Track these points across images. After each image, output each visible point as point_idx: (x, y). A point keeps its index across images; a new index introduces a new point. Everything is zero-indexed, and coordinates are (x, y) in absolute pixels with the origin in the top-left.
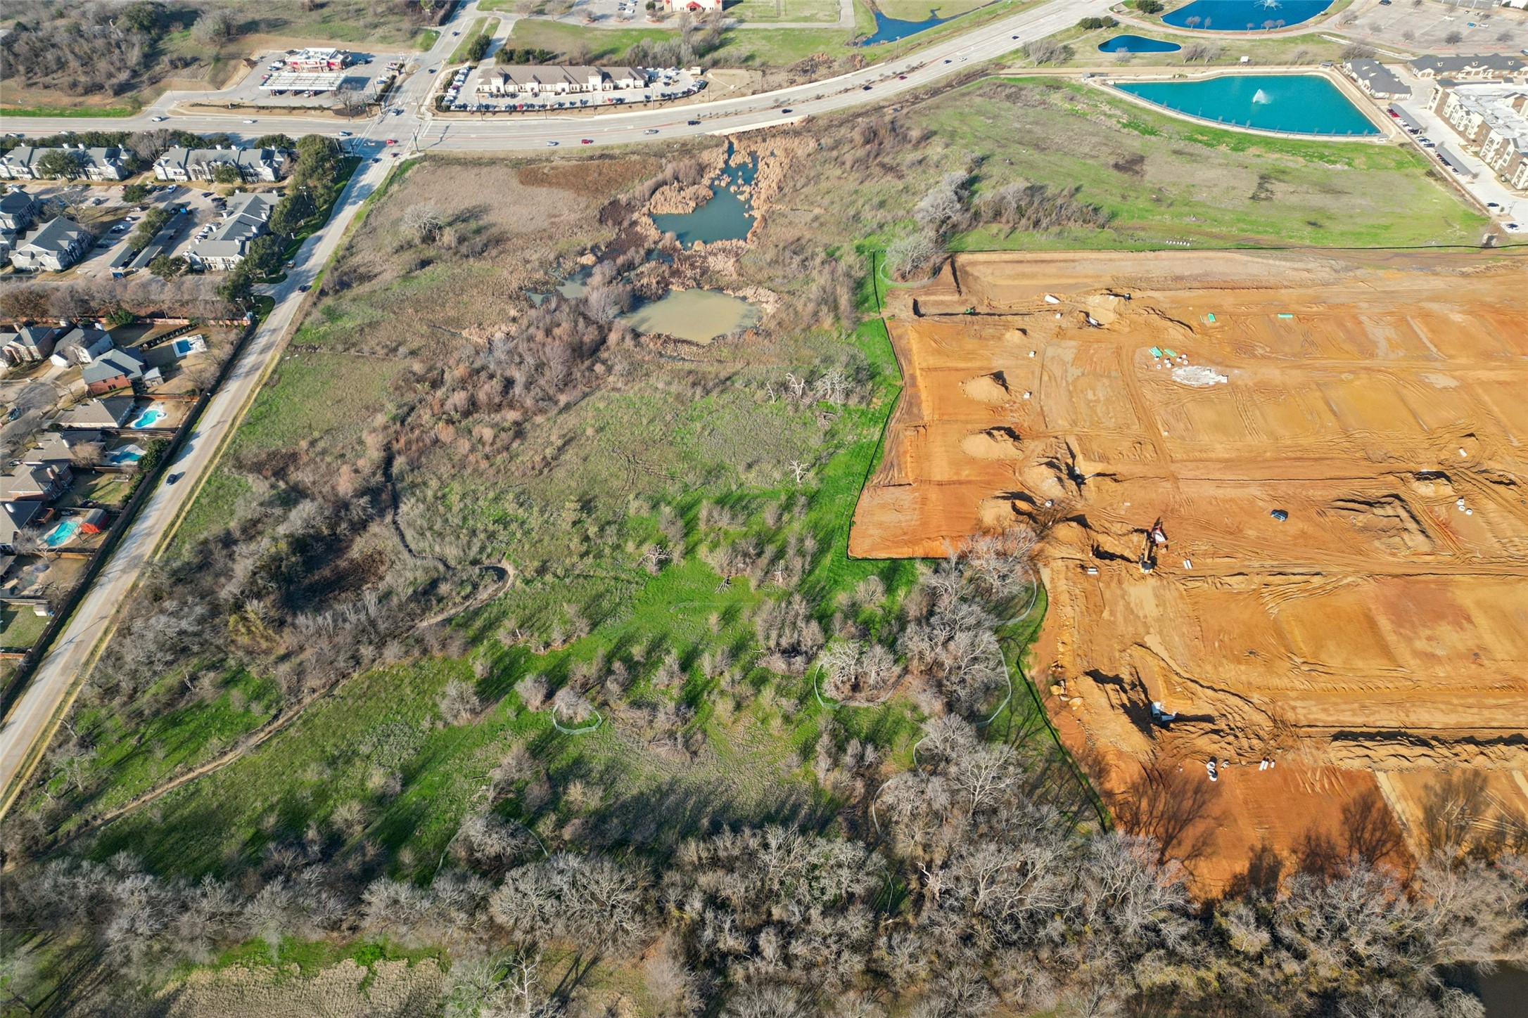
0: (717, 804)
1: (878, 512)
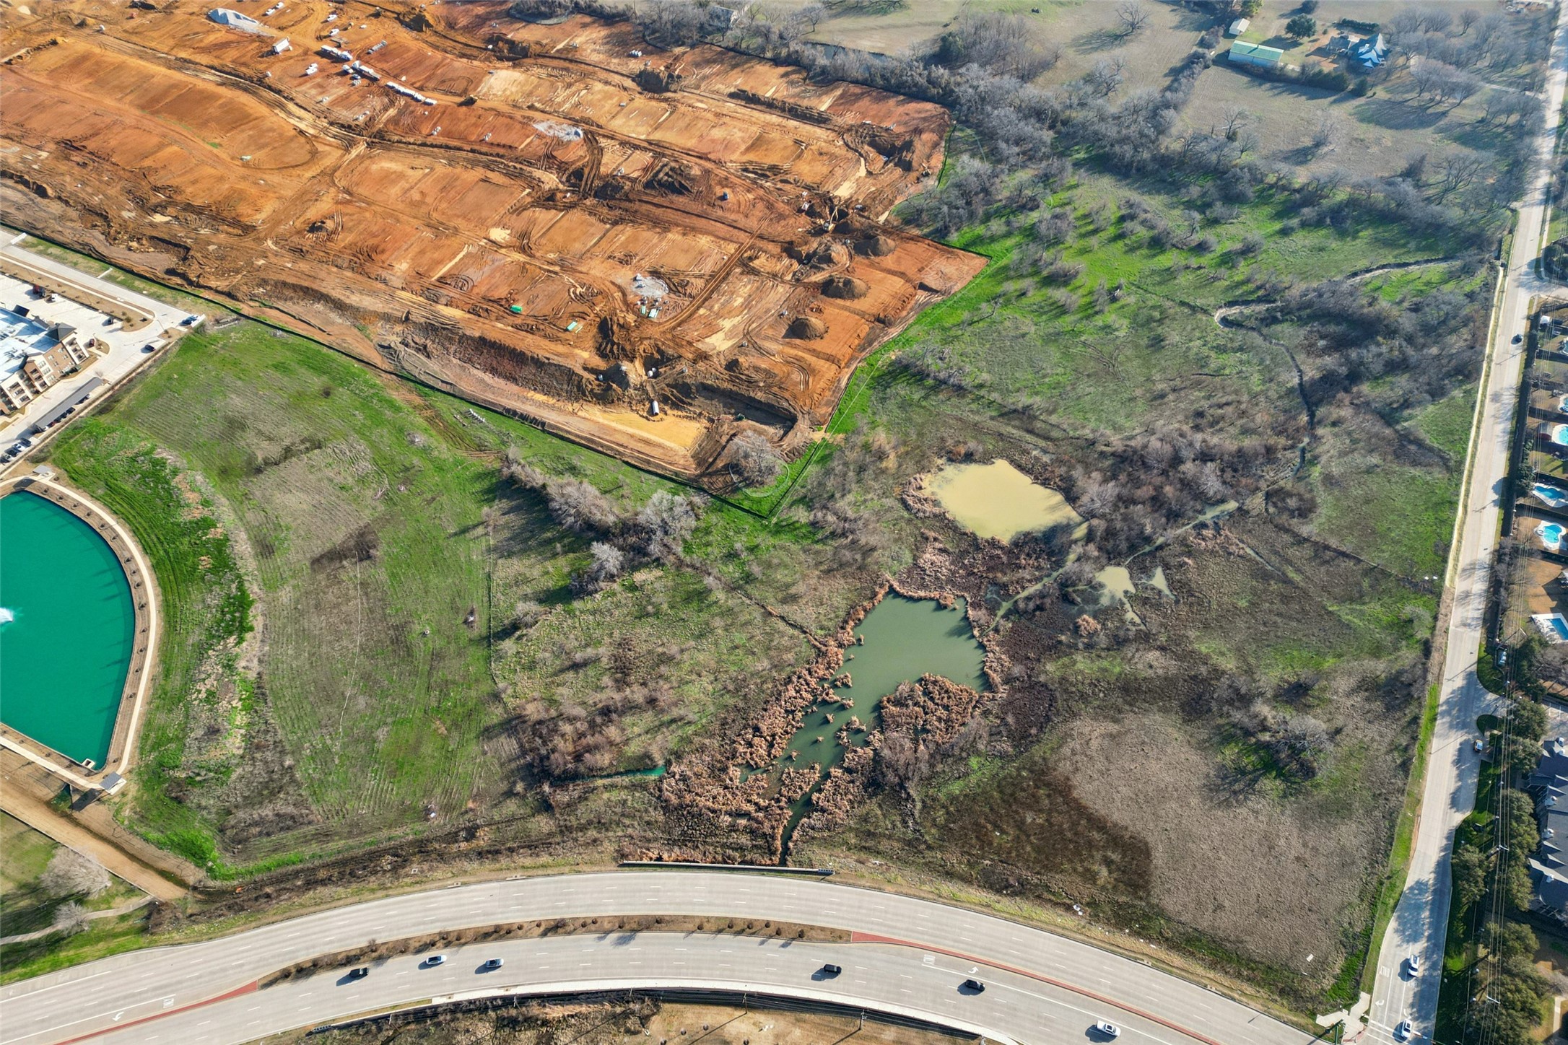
1: (955, 277)
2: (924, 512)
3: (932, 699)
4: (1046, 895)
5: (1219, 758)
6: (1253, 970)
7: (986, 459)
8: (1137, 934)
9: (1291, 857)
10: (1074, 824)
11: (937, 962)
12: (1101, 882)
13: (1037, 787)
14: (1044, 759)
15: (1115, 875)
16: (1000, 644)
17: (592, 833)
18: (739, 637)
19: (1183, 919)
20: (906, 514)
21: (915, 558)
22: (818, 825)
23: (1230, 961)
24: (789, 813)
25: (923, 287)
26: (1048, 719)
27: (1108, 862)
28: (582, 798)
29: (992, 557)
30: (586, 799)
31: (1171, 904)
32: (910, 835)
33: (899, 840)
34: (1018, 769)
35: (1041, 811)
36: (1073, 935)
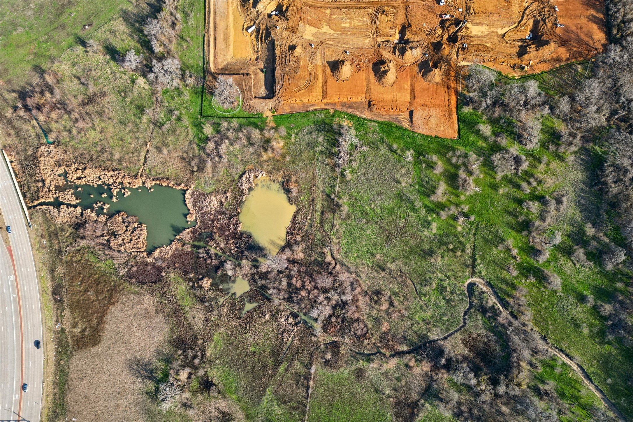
0: (582, 186)
1: (429, 126)
2: (241, 185)
3: (132, 232)
4: (59, 311)
5: (155, 361)
6: (60, 398)
7: (291, 200)
8: (57, 351)
9: (118, 402)
10: (97, 312)
11: (12, 281)
12: (74, 330)
13: (108, 291)
14: (123, 289)
15: (79, 335)
16: (176, 249)
17: (13, 132)
18: (129, 139)
19: (70, 367)
20: (236, 177)
21: (210, 194)
22: (52, 213)
23: (60, 389)
24: (52, 200)
25: (411, 113)
26: (144, 284)
27: (84, 330)
28: (25, 120)
29: (228, 227)
30: (26, 121)
31: (75, 360)
32: (63, 250)
33: (59, 247)
34: (113, 281)
35: (97, 296)
36: (44, 327)
